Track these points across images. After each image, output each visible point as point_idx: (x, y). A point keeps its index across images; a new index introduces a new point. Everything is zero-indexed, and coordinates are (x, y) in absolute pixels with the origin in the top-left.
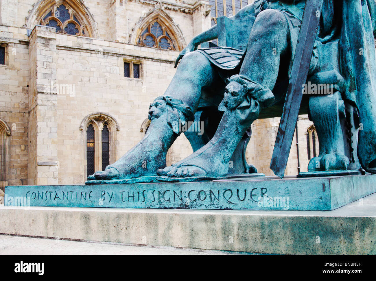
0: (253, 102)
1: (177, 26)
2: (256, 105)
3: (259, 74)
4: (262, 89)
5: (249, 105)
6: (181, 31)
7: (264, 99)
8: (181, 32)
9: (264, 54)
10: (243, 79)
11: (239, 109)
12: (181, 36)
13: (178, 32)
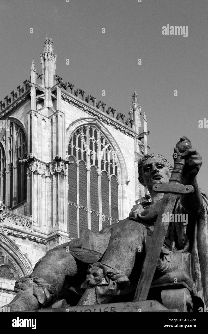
0: (111, 282)
1: (24, 255)
2: (114, 284)
3: (117, 263)
4: (119, 273)
5: (108, 284)
6: (29, 261)
7: (120, 281)
8: (30, 263)
9: (122, 250)
10: (103, 265)
11: (99, 286)
12: (29, 267)
13: (26, 262)
